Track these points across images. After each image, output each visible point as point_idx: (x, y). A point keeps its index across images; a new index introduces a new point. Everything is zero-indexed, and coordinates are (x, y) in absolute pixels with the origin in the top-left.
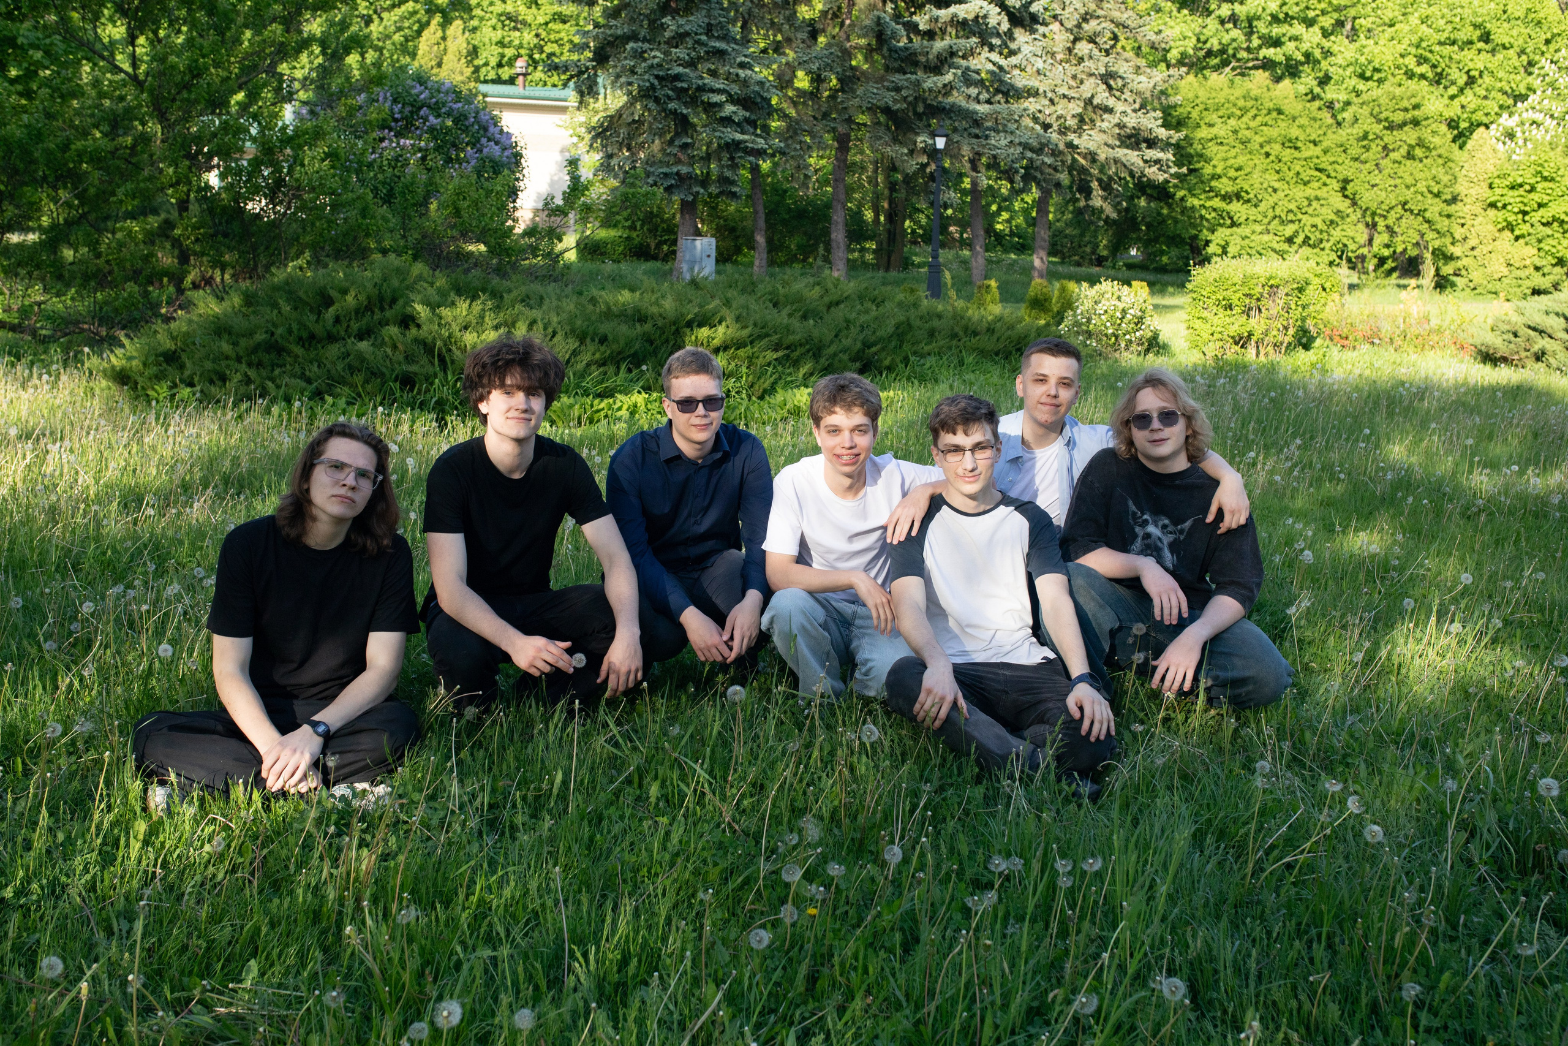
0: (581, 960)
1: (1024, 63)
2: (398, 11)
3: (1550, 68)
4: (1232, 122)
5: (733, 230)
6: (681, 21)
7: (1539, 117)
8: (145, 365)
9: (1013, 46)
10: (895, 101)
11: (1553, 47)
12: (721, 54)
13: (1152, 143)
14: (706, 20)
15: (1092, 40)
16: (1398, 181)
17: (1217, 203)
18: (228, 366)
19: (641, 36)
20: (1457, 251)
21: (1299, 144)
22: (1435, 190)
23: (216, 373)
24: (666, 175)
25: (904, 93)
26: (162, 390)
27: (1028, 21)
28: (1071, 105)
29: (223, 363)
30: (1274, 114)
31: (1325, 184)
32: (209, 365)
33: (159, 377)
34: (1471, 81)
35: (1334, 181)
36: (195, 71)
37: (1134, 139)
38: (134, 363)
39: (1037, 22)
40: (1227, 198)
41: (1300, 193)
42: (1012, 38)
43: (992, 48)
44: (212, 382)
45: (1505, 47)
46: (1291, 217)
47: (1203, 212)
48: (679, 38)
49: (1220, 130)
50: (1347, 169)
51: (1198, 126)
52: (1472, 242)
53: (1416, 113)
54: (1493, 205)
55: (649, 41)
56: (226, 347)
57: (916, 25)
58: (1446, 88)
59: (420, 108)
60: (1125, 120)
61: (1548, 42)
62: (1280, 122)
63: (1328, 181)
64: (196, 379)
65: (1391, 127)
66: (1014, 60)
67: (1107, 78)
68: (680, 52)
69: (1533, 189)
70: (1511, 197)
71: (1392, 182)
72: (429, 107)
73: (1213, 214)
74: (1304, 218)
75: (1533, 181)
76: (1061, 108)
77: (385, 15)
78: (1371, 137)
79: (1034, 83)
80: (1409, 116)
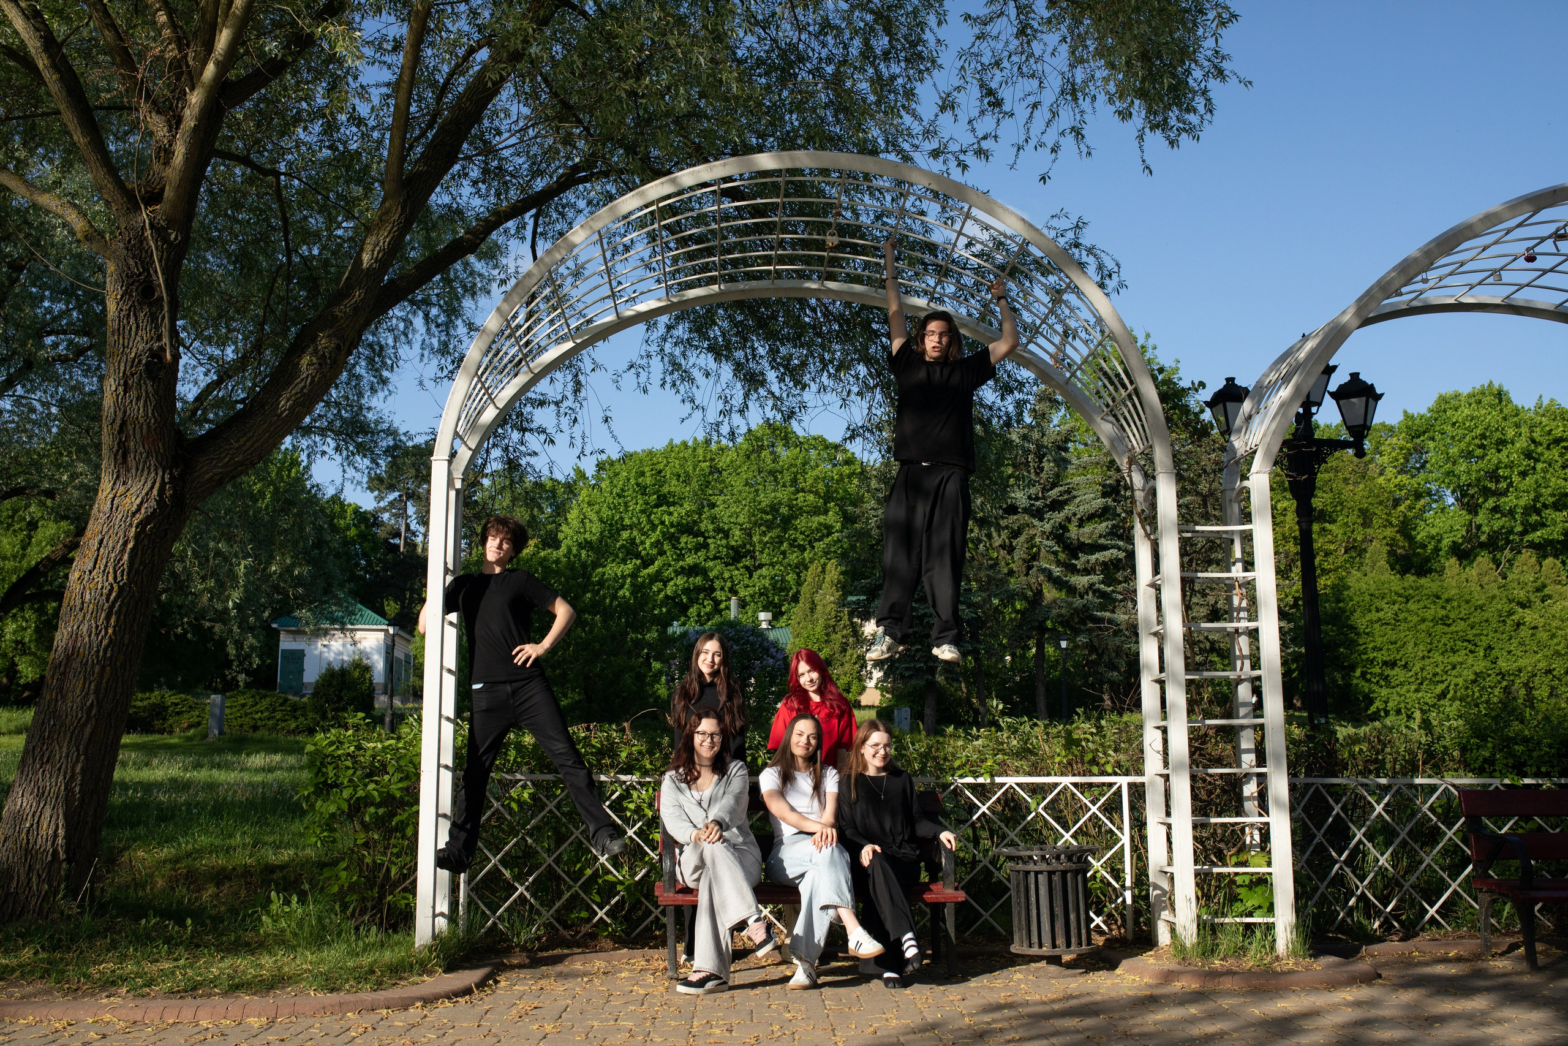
24: (907, 669)
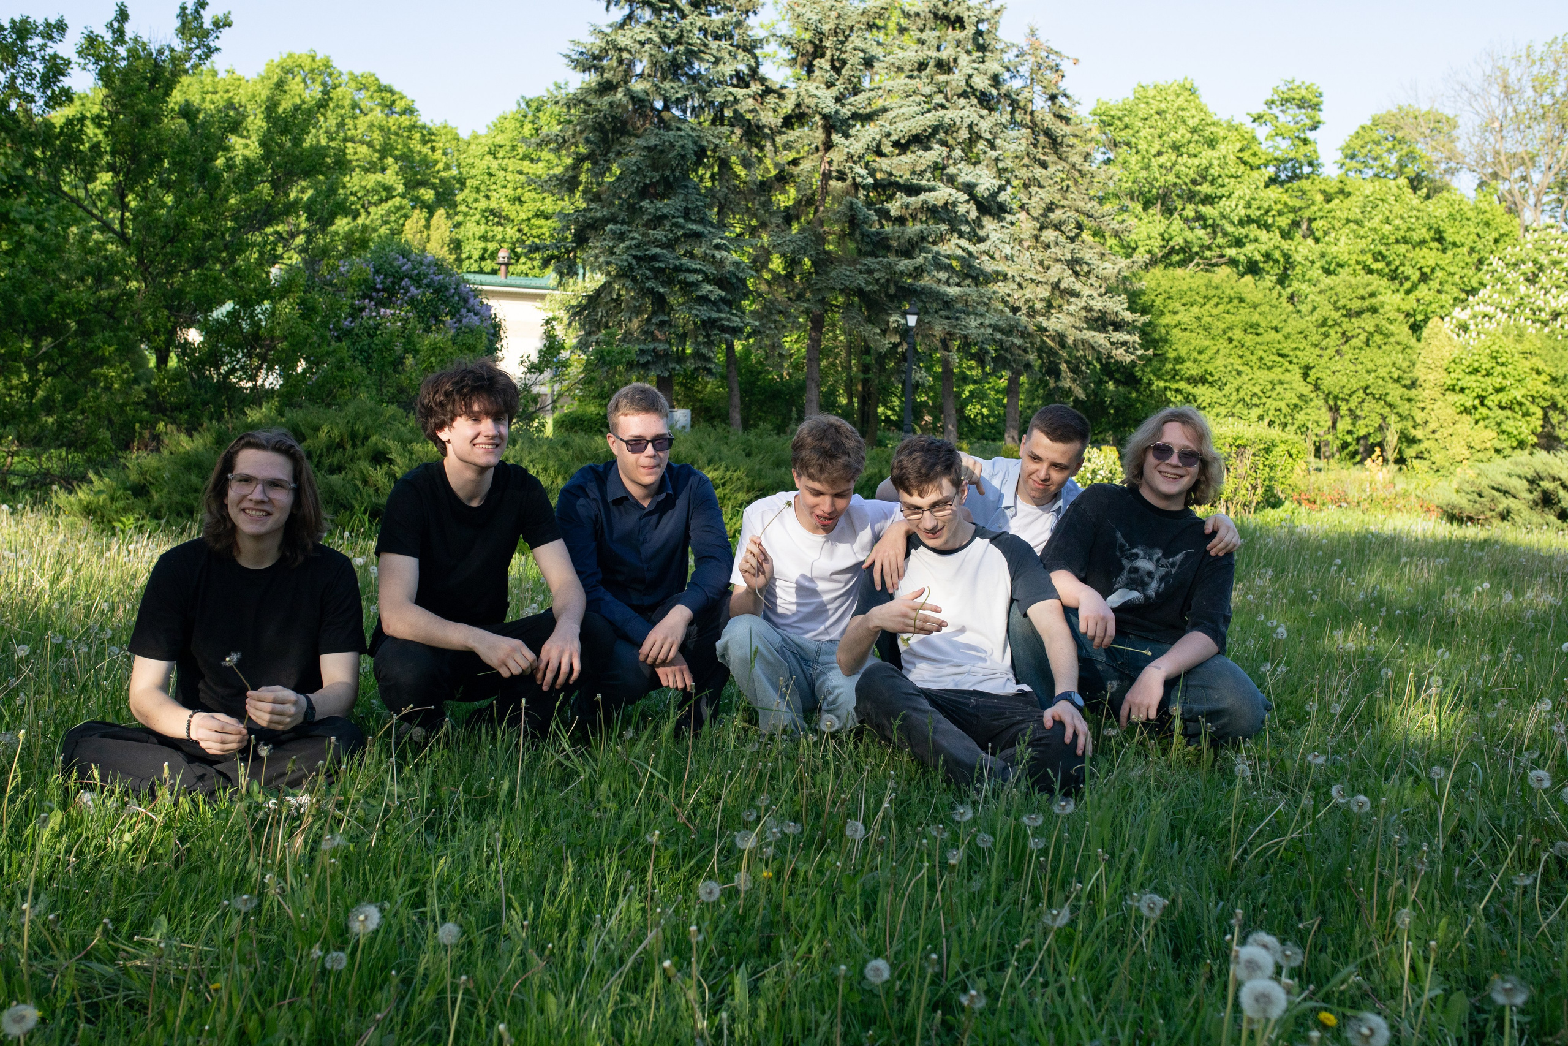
0: (518, 909)
1: (993, 249)
2: (385, 206)
3: (1498, 265)
4: (1195, 309)
5: (708, 410)
6: (659, 205)
7: (1490, 310)
8: (112, 499)
9: (982, 233)
10: (868, 283)
11: (1501, 245)
12: (698, 236)
13: (1118, 326)
14: (684, 204)
15: (1058, 227)
16: (1359, 367)
17: (1182, 385)
18: (196, 499)
19: (620, 219)
20: (1419, 433)
21: (1260, 330)
22: (1395, 376)
23: (182, 504)
25: (876, 275)
26: (130, 521)
27: (995, 210)
28: (1039, 290)
29: (191, 496)
30: (1236, 302)
31: (1287, 370)
32: (177, 497)
33: (126, 510)
34: (1424, 278)
35: (1296, 367)
36: (181, 226)
37: (1102, 322)
38: (103, 497)
39: (1005, 212)
40: (1192, 381)
41: (1263, 376)
42: (981, 227)
43: (961, 235)
44: (179, 514)
45: (1454, 244)
46: (1255, 400)
47: (1169, 394)
48: (657, 221)
49: (1184, 317)
50: (1308, 356)
51: (1162, 313)
52: (1433, 425)
53: (1373, 301)
54: (1452, 389)
55: (629, 224)
56: (194, 479)
57: (888, 212)
58: (1401, 284)
59: (402, 279)
60: (1091, 303)
61: (1496, 241)
62: (1242, 311)
63: (1290, 367)
64: (164, 510)
65: (1349, 314)
66: (982, 247)
67: (1073, 263)
68: (659, 234)
69: (1488, 374)
70: (1468, 381)
71: (1353, 368)
72: (411, 278)
73: (1179, 397)
74: (1269, 401)
75: (1488, 366)
76: (1028, 293)
77: (372, 209)
78: (1330, 323)
79: (1002, 267)
80: (1367, 303)
